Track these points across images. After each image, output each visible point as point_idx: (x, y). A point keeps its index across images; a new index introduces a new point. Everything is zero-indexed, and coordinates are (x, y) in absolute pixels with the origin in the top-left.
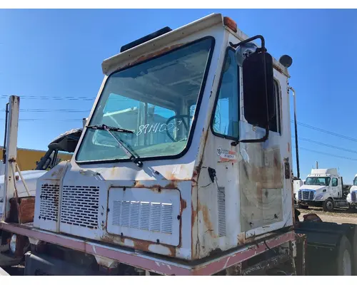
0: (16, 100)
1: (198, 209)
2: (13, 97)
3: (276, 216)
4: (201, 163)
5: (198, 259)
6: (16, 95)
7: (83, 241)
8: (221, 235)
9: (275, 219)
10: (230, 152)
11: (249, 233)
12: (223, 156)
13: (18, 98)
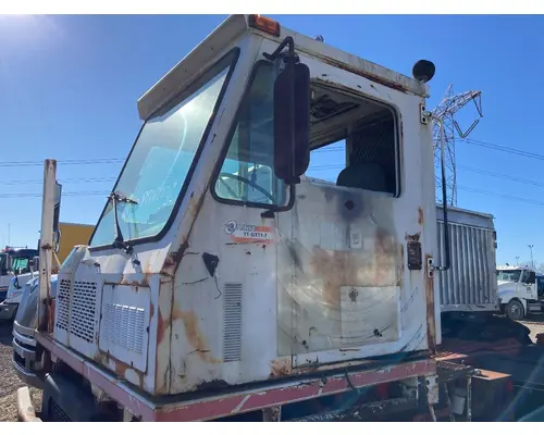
0: (51, 165)
1: (172, 318)
2: (48, 162)
3: (377, 333)
4: (185, 246)
5: (169, 395)
6: (51, 158)
7: (82, 360)
8: (227, 360)
9: (376, 338)
10: (257, 228)
11: (302, 359)
12: (239, 234)
13: (55, 163)
